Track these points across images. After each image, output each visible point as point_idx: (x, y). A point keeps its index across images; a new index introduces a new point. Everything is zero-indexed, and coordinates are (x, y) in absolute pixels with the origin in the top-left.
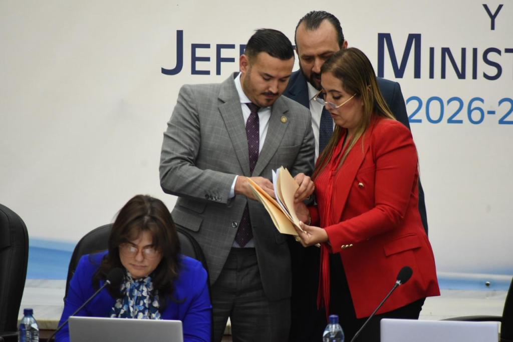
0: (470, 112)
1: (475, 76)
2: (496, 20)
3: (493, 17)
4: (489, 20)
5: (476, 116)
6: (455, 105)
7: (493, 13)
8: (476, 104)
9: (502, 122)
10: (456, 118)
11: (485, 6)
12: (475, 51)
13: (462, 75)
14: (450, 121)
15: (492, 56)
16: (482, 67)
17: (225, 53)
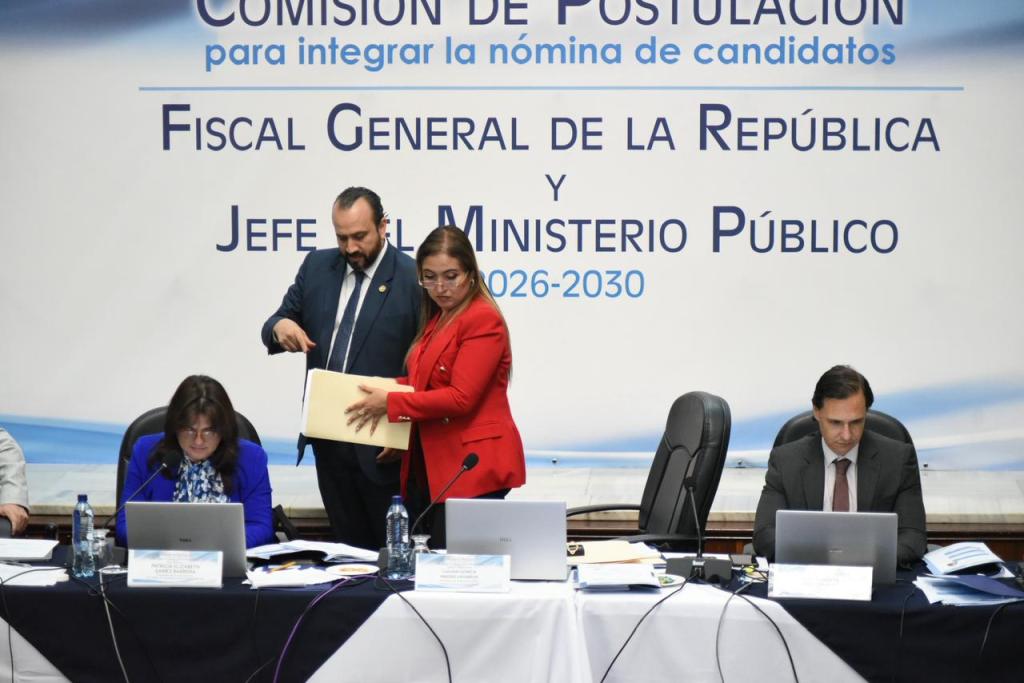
0: (533, 285)
1: (538, 249)
2: (559, 190)
3: (556, 188)
4: (552, 190)
5: (540, 289)
6: (519, 278)
7: (556, 183)
8: (539, 277)
9: (566, 294)
10: (519, 292)
11: (548, 177)
12: (538, 222)
13: (525, 248)
14: (514, 294)
15: (555, 228)
16: (546, 238)
17: (281, 228)
